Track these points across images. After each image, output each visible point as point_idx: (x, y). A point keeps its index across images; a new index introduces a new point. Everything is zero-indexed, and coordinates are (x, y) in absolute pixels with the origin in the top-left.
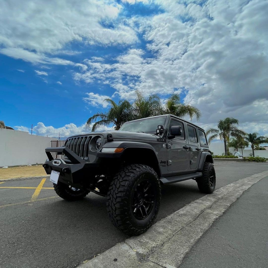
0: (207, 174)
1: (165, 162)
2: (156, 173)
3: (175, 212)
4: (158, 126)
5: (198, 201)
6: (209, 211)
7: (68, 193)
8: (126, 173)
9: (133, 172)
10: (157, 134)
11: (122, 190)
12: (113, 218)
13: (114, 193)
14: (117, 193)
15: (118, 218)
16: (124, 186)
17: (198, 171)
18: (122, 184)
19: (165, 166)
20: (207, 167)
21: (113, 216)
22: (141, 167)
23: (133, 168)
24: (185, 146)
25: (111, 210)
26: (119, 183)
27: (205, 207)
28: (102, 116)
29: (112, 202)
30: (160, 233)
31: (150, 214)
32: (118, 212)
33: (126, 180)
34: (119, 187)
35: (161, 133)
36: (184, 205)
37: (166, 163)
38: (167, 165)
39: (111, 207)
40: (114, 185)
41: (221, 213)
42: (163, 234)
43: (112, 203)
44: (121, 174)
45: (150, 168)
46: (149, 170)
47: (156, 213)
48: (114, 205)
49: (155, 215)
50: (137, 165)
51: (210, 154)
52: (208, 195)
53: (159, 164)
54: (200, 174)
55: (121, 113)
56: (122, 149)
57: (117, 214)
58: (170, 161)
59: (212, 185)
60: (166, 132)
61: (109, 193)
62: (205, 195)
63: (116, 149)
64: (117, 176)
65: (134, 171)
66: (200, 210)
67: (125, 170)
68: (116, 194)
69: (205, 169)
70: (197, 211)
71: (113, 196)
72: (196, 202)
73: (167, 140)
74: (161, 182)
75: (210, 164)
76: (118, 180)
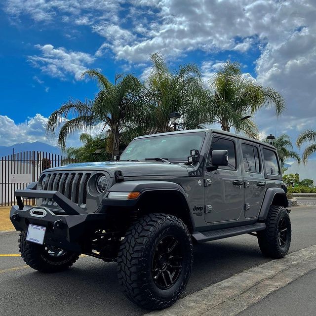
0: (273, 226)
1: (200, 209)
2: (186, 226)
3: (216, 284)
4: (191, 151)
5: (255, 269)
6: (269, 282)
7: (45, 259)
8: (143, 226)
9: (152, 225)
10: (189, 164)
11: (139, 249)
12: (127, 286)
13: (128, 254)
14: (132, 254)
15: (134, 285)
16: (142, 243)
17: (260, 220)
18: (139, 241)
19: (201, 214)
20: (275, 214)
21: (127, 284)
22: (164, 218)
23: (153, 219)
24: (236, 180)
25: (124, 275)
26: (135, 240)
27: (264, 277)
28: (80, 107)
29: (126, 265)
30: (190, 308)
31: (177, 282)
32: (134, 277)
33: (144, 236)
34: (135, 246)
35: (195, 162)
36: (232, 275)
37: (202, 209)
38: (205, 213)
39: (125, 272)
40: (127, 243)
41: (284, 285)
42: (194, 309)
43: (126, 267)
44: (136, 228)
45: (177, 219)
46: (176, 222)
47: (185, 281)
48: (129, 268)
49: (184, 285)
50: (158, 215)
51: (283, 191)
52: (275, 260)
53: (192, 211)
54: (262, 226)
55: (122, 100)
56: (138, 194)
57: (132, 280)
58: (210, 206)
59: (283, 243)
60: (204, 160)
61: (120, 254)
62: (270, 261)
63: (129, 194)
64: (131, 230)
65: (155, 224)
66: (255, 281)
67: (141, 223)
68: (130, 254)
69: (272, 216)
70: (249, 283)
71: (126, 257)
72: (251, 271)
73: (206, 173)
74: (193, 238)
75: (282, 208)
76: (133, 236)
